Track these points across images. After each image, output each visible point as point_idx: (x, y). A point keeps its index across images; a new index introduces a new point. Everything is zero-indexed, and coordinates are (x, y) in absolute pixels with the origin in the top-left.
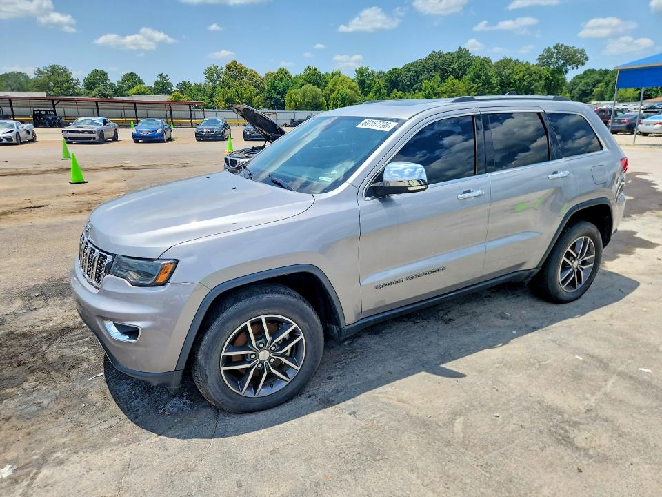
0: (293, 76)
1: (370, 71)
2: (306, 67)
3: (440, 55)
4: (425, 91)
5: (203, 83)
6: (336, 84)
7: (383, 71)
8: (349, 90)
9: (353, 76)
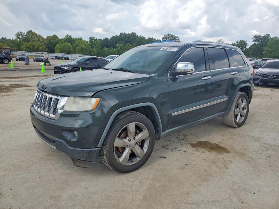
0: (60, 38)
1: (95, 38)
2: (66, 35)
3: (124, 34)
4: (118, 48)
5: (14, 39)
6: (79, 43)
7: (101, 39)
8: (85, 46)
9: (88, 40)
